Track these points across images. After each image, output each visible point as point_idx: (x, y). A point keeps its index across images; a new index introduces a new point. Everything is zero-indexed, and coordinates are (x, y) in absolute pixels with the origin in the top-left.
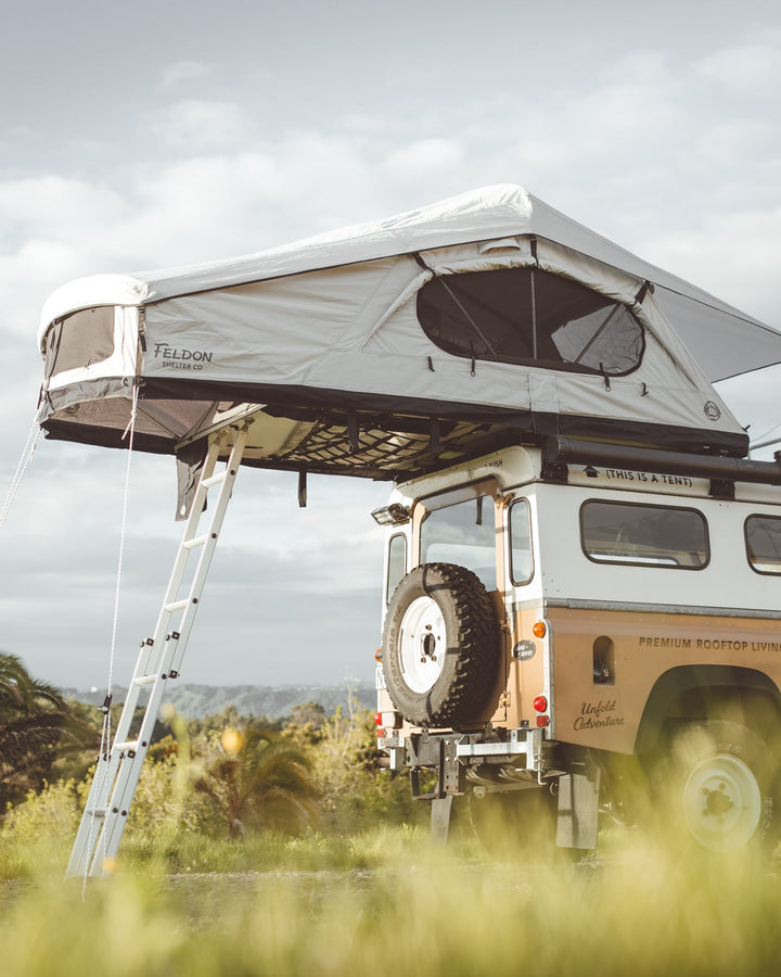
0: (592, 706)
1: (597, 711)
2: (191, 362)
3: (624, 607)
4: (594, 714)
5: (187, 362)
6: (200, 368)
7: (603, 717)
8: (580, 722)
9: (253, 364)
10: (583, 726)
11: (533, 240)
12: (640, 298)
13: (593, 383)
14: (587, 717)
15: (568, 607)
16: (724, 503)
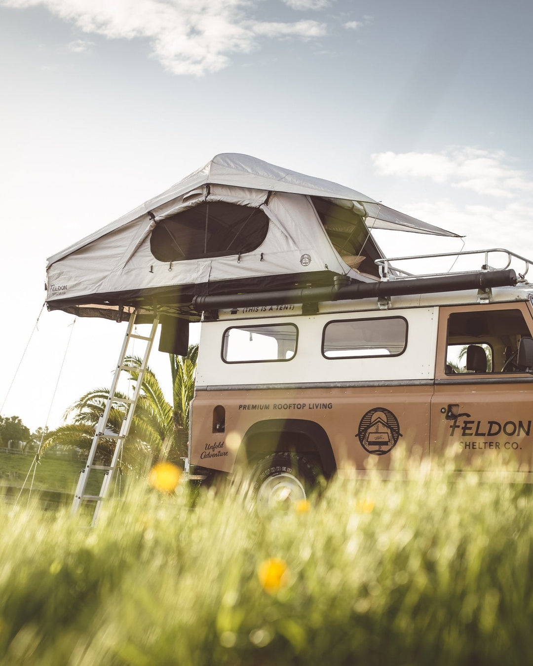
0: (211, 445)
1: (213, 448)
2: (61, 291)
3: (237, 387)
4: (211, 450)
5: (60, 291)
6: (64, 293)
7: (216, 451)
8: (204, 454)
9: (81, 287)
10: (205, 457)
11: (208, 186)
12: (266, 202)
13: (232, 260)
14: (208, 451)
15: (206, 390)
16: (312, 317)
